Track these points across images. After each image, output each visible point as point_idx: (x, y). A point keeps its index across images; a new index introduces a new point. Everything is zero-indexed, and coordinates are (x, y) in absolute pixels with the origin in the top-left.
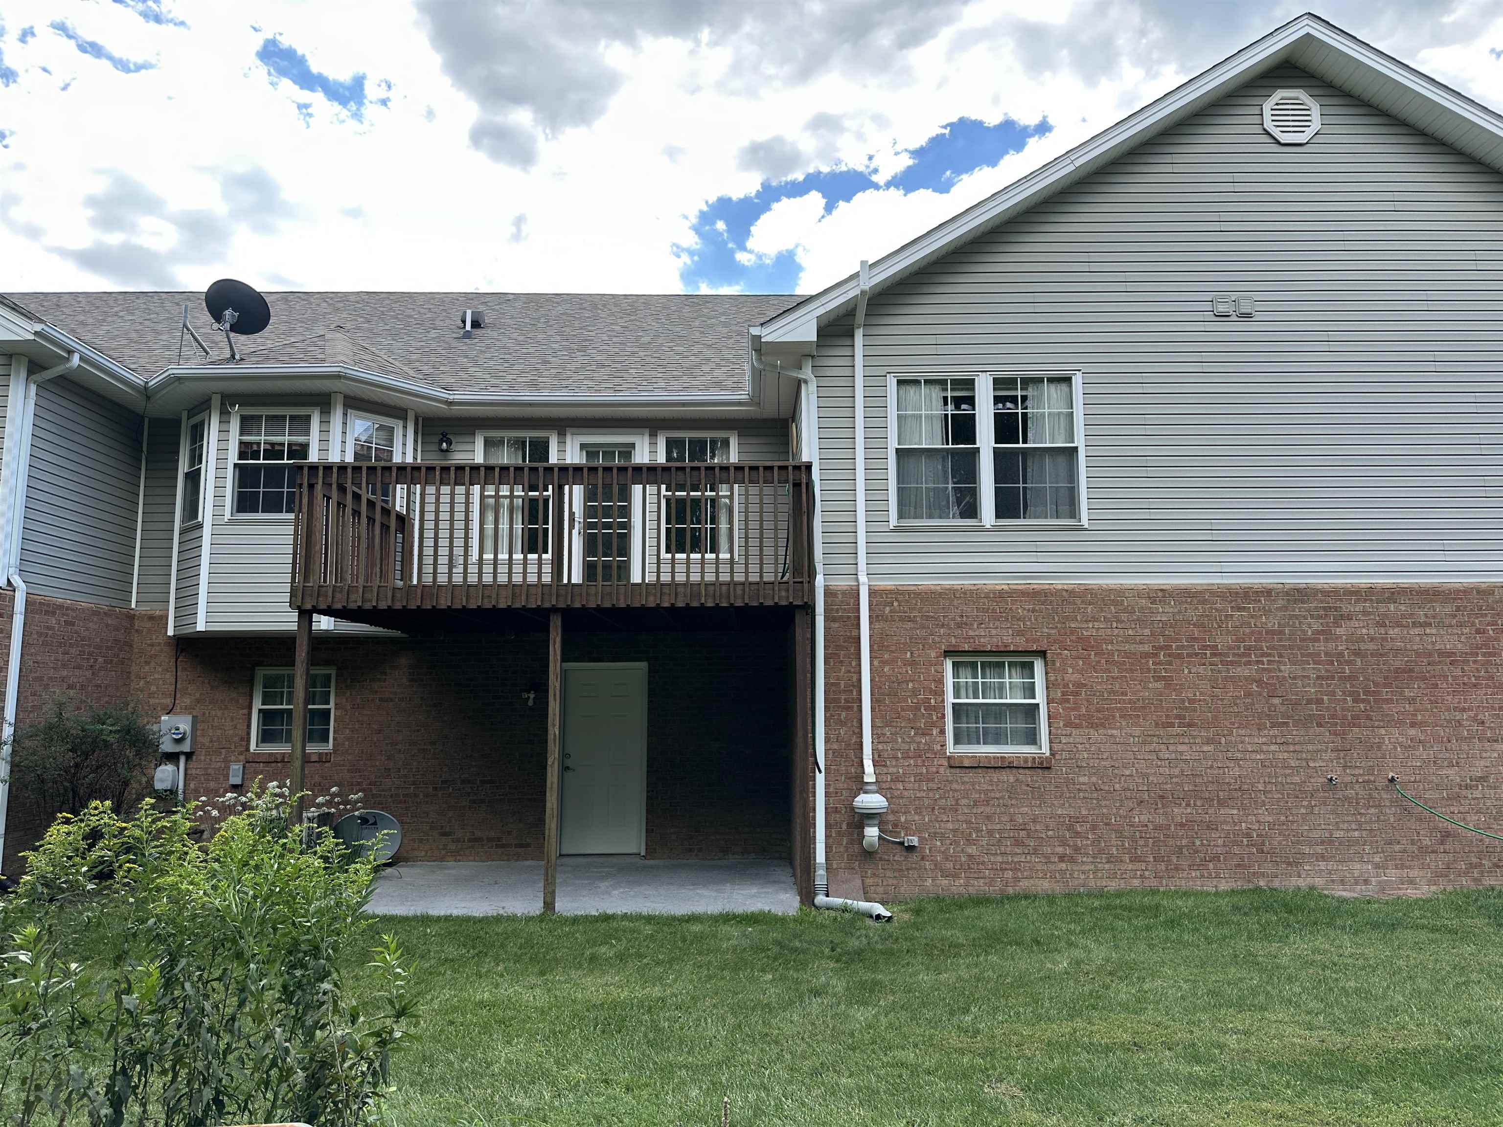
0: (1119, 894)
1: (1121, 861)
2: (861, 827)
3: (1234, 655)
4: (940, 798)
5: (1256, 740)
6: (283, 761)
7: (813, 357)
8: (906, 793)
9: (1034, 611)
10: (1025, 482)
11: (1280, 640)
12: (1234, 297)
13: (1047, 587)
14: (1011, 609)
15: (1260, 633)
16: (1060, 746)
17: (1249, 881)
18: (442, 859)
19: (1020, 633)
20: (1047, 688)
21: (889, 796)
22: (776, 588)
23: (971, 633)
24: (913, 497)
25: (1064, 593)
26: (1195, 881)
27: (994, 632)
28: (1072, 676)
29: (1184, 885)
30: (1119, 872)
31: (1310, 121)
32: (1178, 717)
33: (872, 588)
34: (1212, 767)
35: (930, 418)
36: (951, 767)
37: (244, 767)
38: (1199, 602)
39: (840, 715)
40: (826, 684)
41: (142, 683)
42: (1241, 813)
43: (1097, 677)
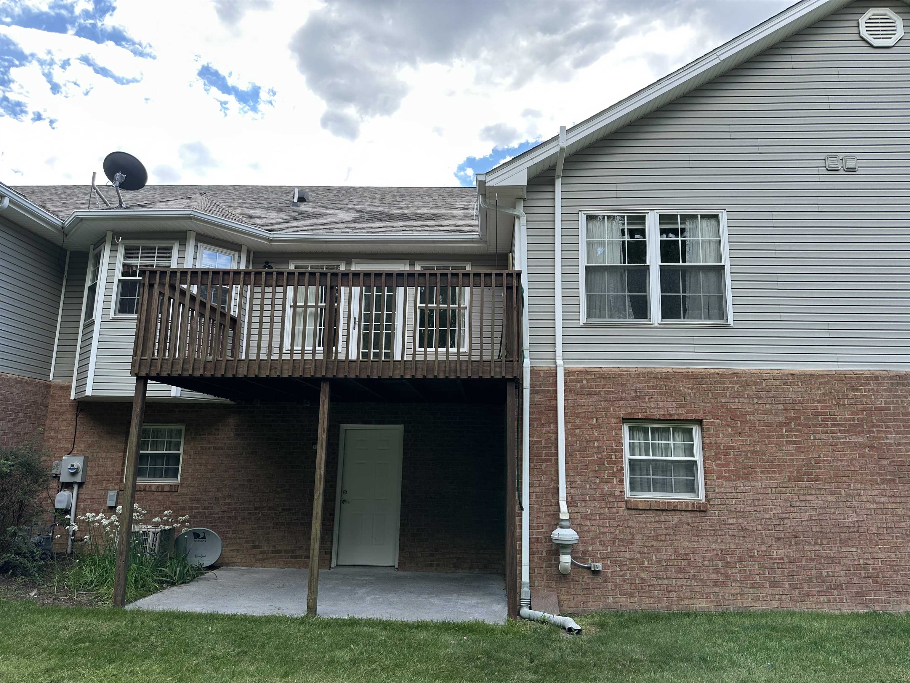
0: (764, 615)
1: (763, 587)
2: (557, 554)
3: (850, 425)
4: (620, 533)
5: (870, 493)
6: (145, 490)
7: (524, 199)
8: (593, 528)
9: (692, 389)
10: (684, 292)
11: (886, 415)
12: (841, 156)
13: (703, 370)
14: (674, 387)
15: (871, 409)
16: (714, 495)
17: (867, 606)
18: (252, 565)
19: (682, 406)
20: (703, 448)
21: (579, 530)
22: (493, 365)
23: (643, 405)
24: (598, 303)
25: (716, 376)
26: (823, 605)
27: (661, 404)
28: (723, 440)
29: (814, 607)
30: (761, 595)
31: (895, 30)
32: (806, 473)
33: (567, 369)
34: (834, 513)
35: (611, 244)
36: (628, 509)
37: (118, 494)
38: (821, 384)
39: (541, 466)
40: (531, 442)
41: (52, 433)
42: (859, 551)
43: (742, 441)
